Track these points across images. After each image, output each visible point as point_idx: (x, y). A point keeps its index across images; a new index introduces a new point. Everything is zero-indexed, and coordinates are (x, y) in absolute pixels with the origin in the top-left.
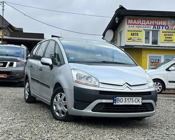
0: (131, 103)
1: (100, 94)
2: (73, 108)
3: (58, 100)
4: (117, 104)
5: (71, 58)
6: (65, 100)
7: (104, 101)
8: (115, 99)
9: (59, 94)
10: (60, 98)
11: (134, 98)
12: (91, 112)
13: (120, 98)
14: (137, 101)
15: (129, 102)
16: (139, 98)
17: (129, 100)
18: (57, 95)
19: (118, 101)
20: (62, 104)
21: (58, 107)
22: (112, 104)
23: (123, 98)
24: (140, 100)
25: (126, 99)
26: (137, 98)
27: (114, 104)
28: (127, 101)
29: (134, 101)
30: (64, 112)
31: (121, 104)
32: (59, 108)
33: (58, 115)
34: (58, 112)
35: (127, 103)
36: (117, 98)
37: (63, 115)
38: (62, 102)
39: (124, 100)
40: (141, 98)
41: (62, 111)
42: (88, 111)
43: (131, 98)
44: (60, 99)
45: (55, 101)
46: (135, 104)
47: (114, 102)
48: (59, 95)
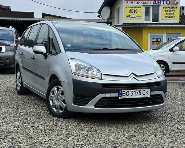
0: (138, 96)
1: (103, 87)
2: (73, 104)
3: (55, 94)
4: (123, 97)
5: (68, 46)
6: (62, 94)
7: (108, 95)
8: (120, 92)
9: (56, 87)
10: (57, 91)
11: (142, 90)
13: (126, 91)
14: (145, 94)
15: (136, 95)
16: (147, 90)
17: (136, 92)
18: (53, 88)
19: (124, 95)
20: (59, 98)
21: (55, 102)
22: (117, 98)
23: (130, 91)
24: (149, 92)
25: (133, 91)
26: (145, 90)
27: (120, 98)
28: (134, 93)
30: (63, 107)
31: (127, 97)
32: (57, 103)
33: (56, 111)
34: (55, 107)
35: (134, 97)
36: (123, 91)
37: (61, 111)
39: (131, 94)
40: (149, 90)
41: (60, 107)
42: (90, 107)
43: (139, 90)
44: (57, 93)
45: (52, 95)
46: (143, 96)
47: (119, 95)
48: (56, 89)
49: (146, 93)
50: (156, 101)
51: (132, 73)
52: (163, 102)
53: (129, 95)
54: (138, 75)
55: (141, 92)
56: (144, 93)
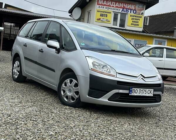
0: (144, 95)
1: (117, 84)
2: (87, 96)
3: (68, 85)
4: (132, 94)
5: (82, 44)
7: (121, 91)
8: (131, 90)
11: (147, 90)
12: (107, 101)
13: (135, 89)
15: (143, 93)
16: (151, 90)
17: (143, 91)
18: (66, 80)
19: (134, 92)
20: (72, 90)
22: (128, 94)
23: (138, 89)
24: (152, 92)
25: (140, 90)
26: (150, 90)
27: (130, 95)
28: (141, 92)
29: (147, 92)
31: (136, 95)
33: (66, 100)
35: (141, 94)
36: (133, 89)
37: (72, 101)
38: (72, 88)
39: (139, 92)
40: (153, 90)
41: (72, 97)
42: (104, 100)
43: (145, 89)
44: (70, 84)
45: (64, 86)
46: (147, 95)
47: (129, 92)
48: (69, 81)
49: (150, 92)
50: (155, 100)
51: (141, 74)
52: (160, 102)
53: (137, 92)
54: (145, 76)
55: (147, 91)
56: (149, 92)
